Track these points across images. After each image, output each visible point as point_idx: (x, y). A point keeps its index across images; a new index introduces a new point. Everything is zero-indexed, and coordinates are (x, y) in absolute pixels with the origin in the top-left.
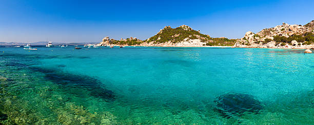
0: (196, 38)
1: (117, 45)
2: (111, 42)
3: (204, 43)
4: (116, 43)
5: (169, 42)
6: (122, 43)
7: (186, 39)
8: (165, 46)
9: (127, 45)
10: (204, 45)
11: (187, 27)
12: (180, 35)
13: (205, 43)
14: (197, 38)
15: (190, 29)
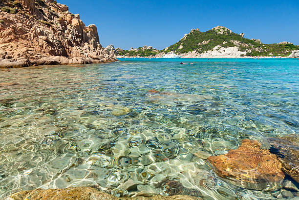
0: (232, 45)
1: (126, 57)
2: (116, 53)
3: (242, 53)
4: (123, 53)
5: (194, 52)
6: (132, 53)
7: (216, 47)
8: (187, 57)
9: (138, 57)
10: (242, 55)
11: (224, 29)
12: (210, 42)
13: (245, 53)
14: (234, 46)
15: (228, 32)
